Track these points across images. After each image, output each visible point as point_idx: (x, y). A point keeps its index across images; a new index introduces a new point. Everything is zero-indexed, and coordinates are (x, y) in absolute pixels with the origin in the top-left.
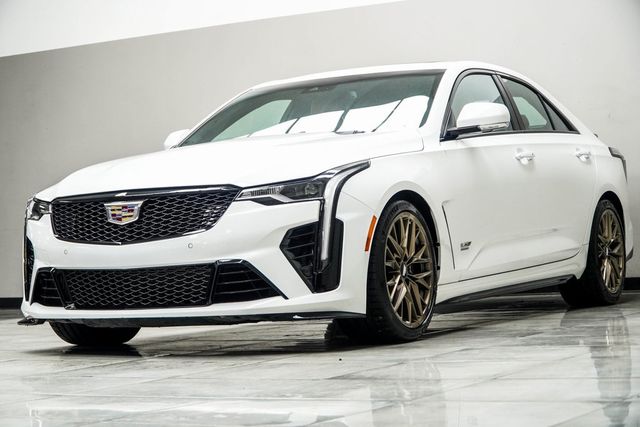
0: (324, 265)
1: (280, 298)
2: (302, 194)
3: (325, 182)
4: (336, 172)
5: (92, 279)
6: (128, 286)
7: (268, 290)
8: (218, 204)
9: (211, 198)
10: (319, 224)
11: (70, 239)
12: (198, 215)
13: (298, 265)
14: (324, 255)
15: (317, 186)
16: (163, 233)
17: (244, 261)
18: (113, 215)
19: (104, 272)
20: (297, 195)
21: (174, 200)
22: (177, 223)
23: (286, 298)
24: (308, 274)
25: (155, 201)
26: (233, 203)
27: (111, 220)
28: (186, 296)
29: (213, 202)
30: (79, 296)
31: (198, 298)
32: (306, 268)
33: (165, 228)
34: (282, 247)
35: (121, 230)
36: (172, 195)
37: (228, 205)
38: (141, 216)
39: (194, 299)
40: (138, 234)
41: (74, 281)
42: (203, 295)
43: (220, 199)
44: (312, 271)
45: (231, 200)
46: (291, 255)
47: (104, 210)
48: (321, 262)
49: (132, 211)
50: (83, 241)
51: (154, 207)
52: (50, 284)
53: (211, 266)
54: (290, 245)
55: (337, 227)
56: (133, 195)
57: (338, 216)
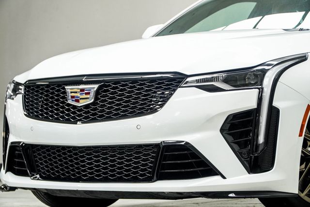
0: (261, 148)
1: (218, 178)
2: (243, 82)
3: (264, 72)
4: (275, 63)
5: (54, 153)
6: (83, 161)
7: (207, 169)
8: (166, 89)
9: (159, 84)
10: (257, 111)
11: (36, 117)
12: (147, 99)
13: (236, 147)
14: (261, 139)
15: (256, 76)
16: (115, 115)
17: (187, 143)
18: (73, 97)
19: (64, 148)
20: (239, 83)
21: (126, 85)
22: (128, 106)
23: (224, 178)
24: (246, 156)
25: (109, 86)
26: (179, 90)
27: (70, 102)
28: (134, 173)
29: (161, 87)
30: (43, 168)
31: (144, 175)
32: (244, 151)
33: (116, 110)
34: (222, 130)
35: (79, 111)
36: (125, 81)
37: (174, 90)
38: (96, 98)
39: (141, 175)
40: (93, 115)
41: (39, 154)
42: (149, 173)
43: (167, 85)
44: (249, 153)
45: (177, 86)
46: (231, 138)
47: (65, 93)
48: (257, 146)
49: (88, 93)
50: (46, 119)
51: (108, 91)
52: (20, 156)
53: (157, 146)
54: (230, 129)
55: (274, 114)
56: (90, 79)
57: (275, 104)
